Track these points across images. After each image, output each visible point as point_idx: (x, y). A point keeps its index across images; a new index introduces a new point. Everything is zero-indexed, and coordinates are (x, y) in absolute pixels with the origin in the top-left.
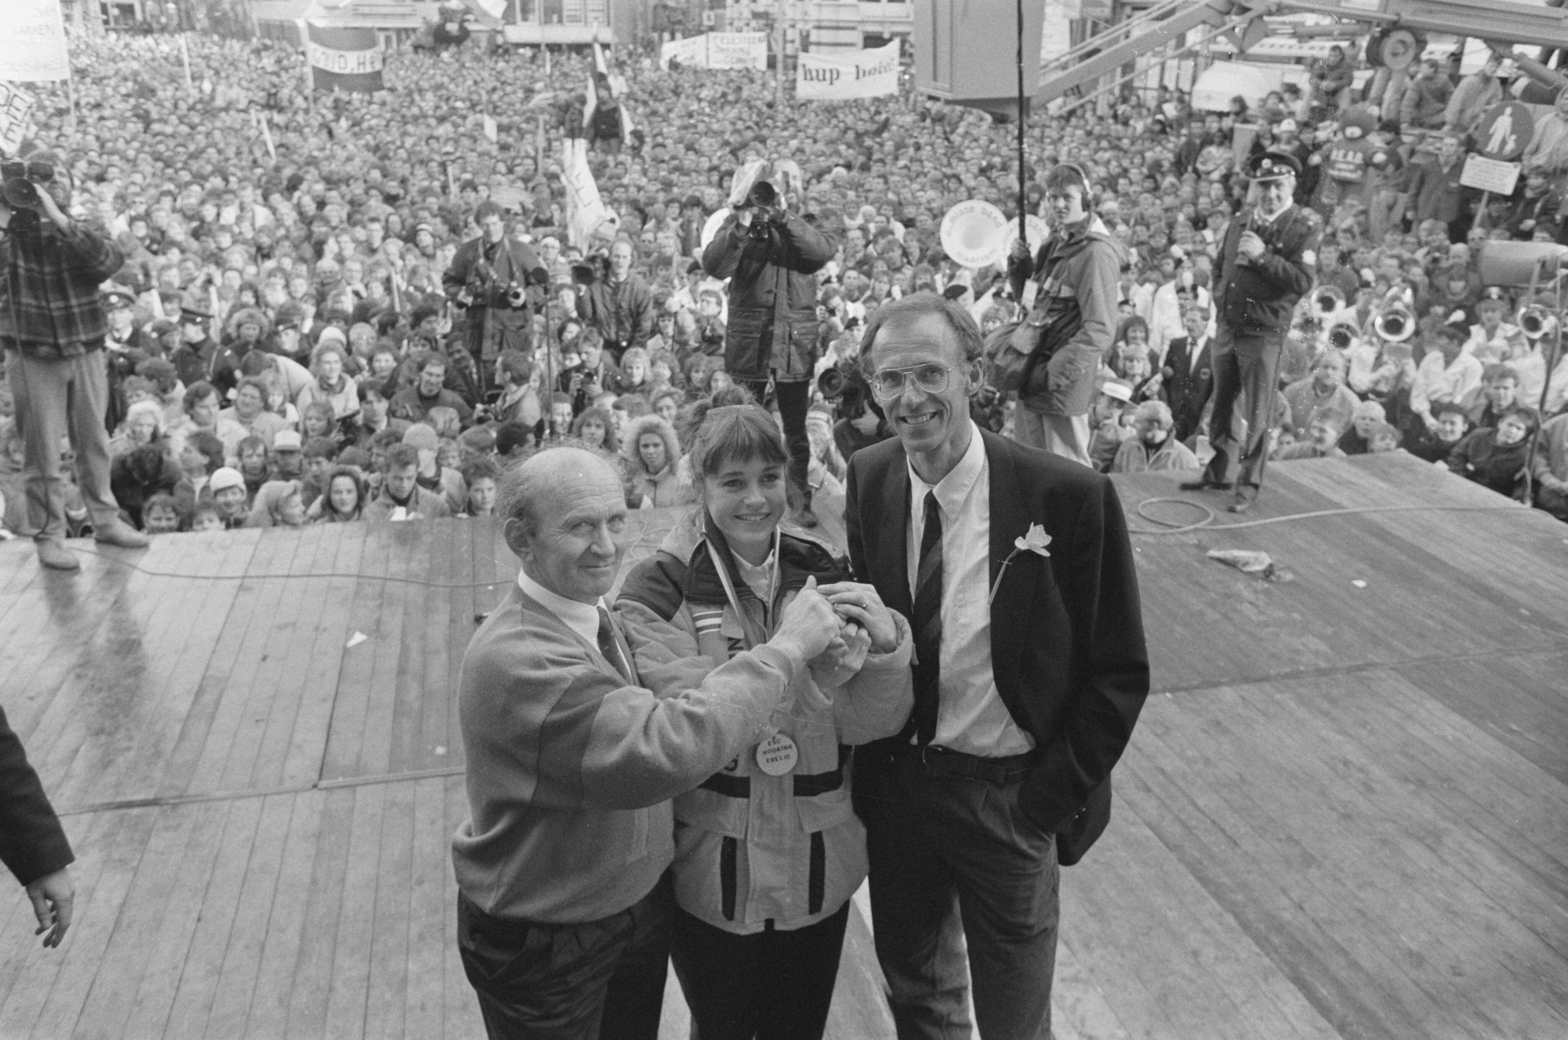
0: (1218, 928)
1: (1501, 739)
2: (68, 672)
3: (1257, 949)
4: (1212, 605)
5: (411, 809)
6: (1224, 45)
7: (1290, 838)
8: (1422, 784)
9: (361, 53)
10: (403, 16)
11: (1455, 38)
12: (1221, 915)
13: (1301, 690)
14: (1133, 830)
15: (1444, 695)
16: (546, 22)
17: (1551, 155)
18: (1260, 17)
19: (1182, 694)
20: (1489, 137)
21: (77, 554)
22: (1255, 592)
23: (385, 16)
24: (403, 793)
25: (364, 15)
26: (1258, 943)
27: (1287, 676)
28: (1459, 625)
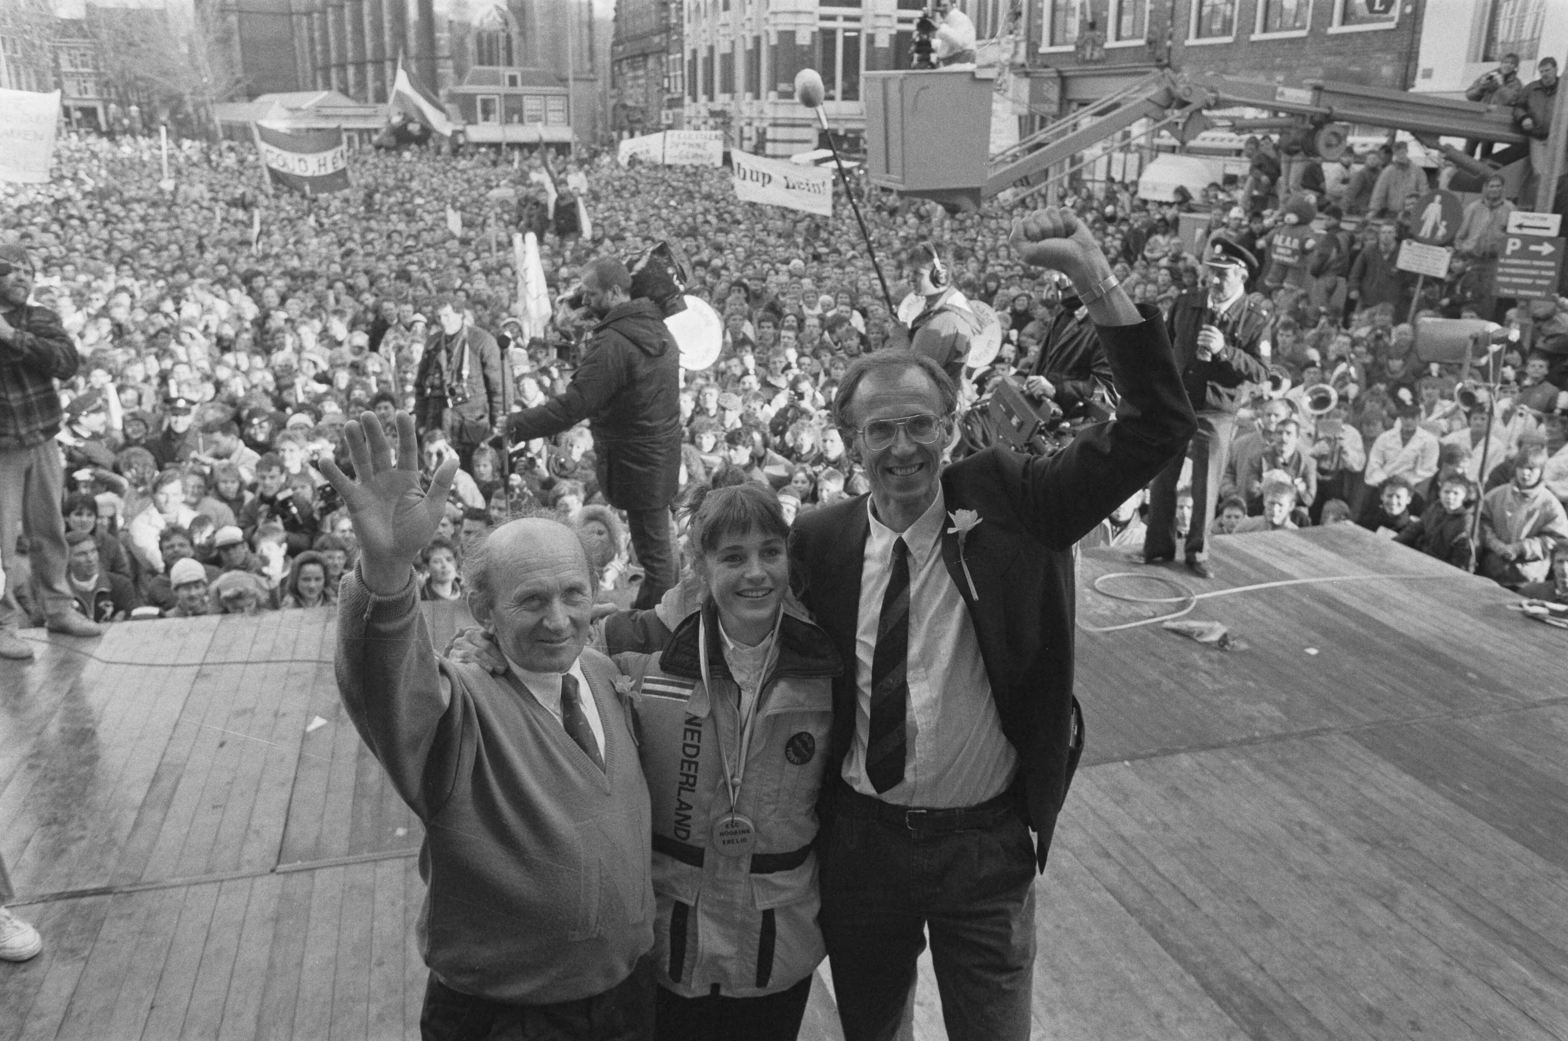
0: (1181, 990)
1: (1452, 799)
2: (19, 764)
3: (1219, 1010)
4: (1168, 674)
5: (370, 892)
6: (1167, 138)
7: (1249, 900)
8: (1377, 844)
9: (322, 155)
10: (365, 117)
11: (1386, 131)
12: (1182, 976)
13: (1257, 756)
14: (1094, 895)
15: (1396, 757)
16: (507, 122)
17: (1479, 240)
18: (1199, 111)
19: (1140, 762)
20: (1422, 223)
21: (32, 644)
22: (1211, 661)
23: (347, 117)
24: (362, 875)
25: (327, 117)
26: (1220, 1004)
27: (1241, 743)
28: (1411, 690)
